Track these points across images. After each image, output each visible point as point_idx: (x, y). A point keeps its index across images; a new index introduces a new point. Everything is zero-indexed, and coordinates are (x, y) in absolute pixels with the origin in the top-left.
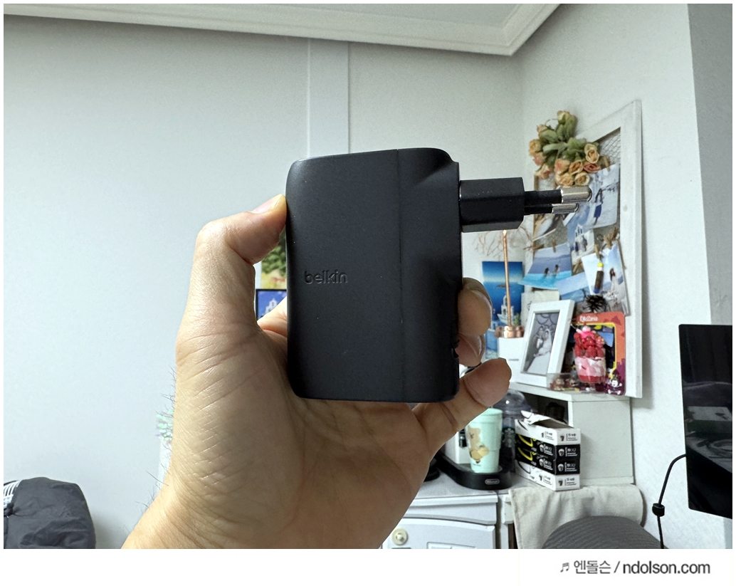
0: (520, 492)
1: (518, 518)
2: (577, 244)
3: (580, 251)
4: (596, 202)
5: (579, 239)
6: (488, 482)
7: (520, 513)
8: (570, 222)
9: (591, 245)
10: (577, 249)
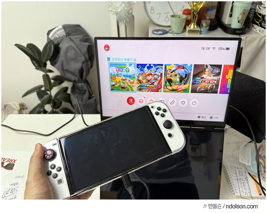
0: (249, 36)
1: (245, 46)
6: (237, 32)
7: (247, 44)
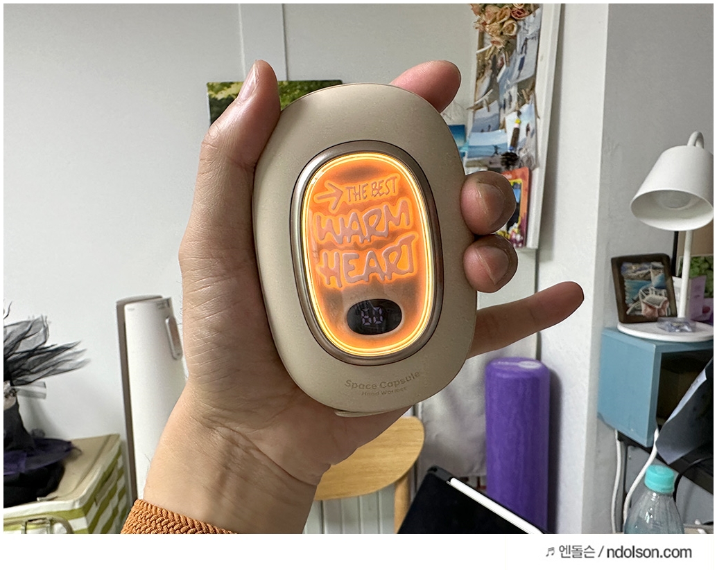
2: (505, 100)
3: (507, 109)
4: (521, 53)
5: (506, 96)
8: (502, 78)
9: (514, 103)
10: (505, 107)
